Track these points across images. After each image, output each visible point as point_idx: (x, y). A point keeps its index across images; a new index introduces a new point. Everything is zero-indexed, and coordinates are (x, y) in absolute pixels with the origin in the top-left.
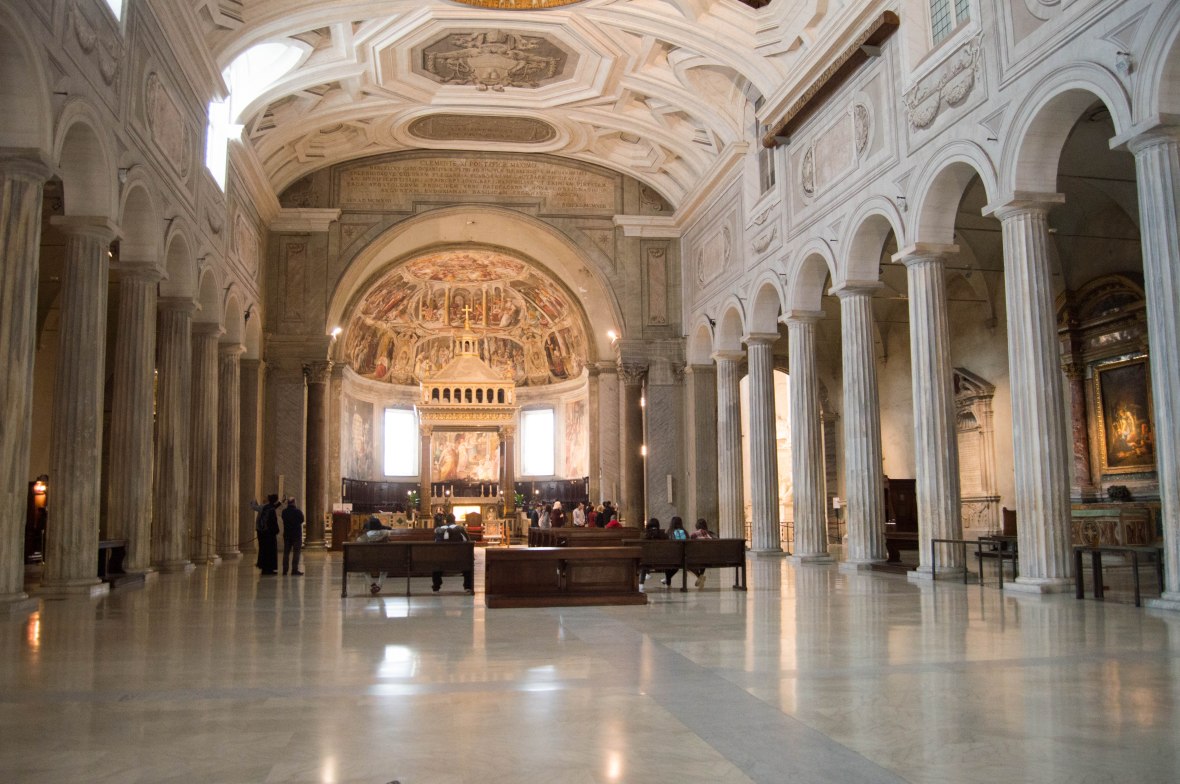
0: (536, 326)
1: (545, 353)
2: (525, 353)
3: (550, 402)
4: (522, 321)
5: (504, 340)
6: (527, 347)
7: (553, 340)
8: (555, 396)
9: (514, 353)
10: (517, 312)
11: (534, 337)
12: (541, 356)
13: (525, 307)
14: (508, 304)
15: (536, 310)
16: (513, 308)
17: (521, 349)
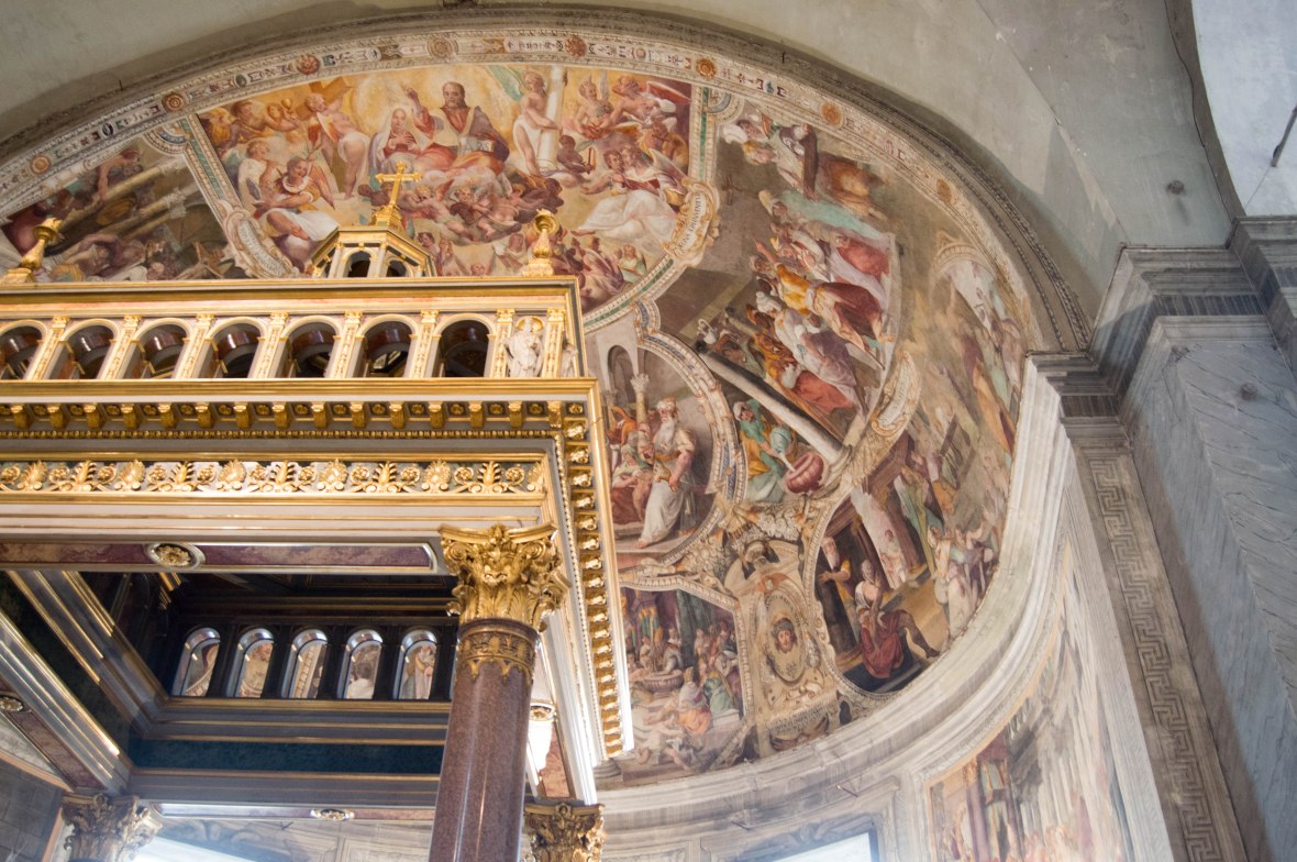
0: (773, 507)
1: (817, 609)
2: (741, 636)
3: (856, 806)
4: (722, 499)
5: (659, 599)
6: (748, 608)
7: (850, 540)
8: (874, 772)
9: (700, 645)
10: (700, 462)
11: (770, 556)
12: (802, 630)
13: (725, 429)
14: (665, 431)
15: (770, 421)
16: (685, 444)
17: (726, 622)
